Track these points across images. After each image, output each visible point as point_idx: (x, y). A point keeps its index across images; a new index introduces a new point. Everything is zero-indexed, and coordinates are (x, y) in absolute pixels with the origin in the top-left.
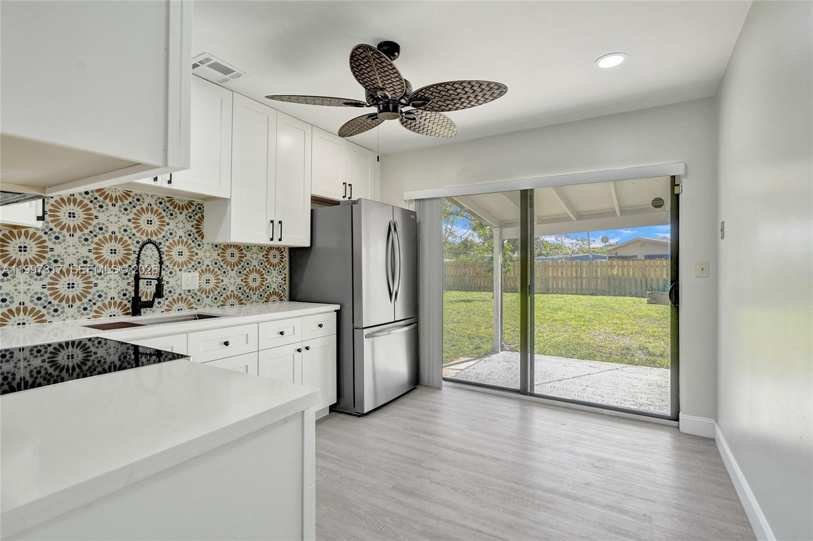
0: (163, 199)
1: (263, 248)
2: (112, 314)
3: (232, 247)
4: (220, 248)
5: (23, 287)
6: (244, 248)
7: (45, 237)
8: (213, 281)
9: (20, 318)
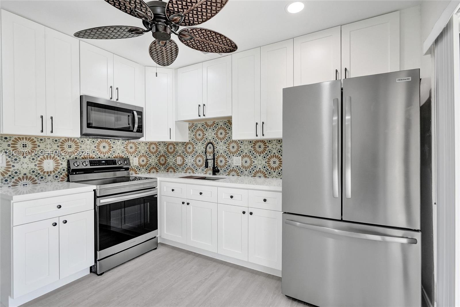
0: (226, 122)
1: (281, 141)
2: (210, 173)
3: (260, 142)
4: (252, 143)
5: (190, 161)
6: (267, 142)
7: (194, 144)
8: (249, 162)
9: (189, 171)
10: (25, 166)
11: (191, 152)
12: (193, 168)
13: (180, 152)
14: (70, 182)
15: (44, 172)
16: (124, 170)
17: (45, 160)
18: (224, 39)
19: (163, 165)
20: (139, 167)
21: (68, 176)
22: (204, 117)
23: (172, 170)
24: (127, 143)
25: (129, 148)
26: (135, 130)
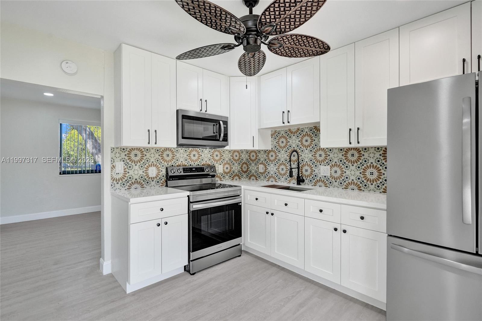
0: (312, 128)
1: (380, 148)
2: (294, 183)
3: (353, 149)
4: (344, 151)
5: (272, 169)
6: (362, 150)
7: (277, 151)
8: (339, 172)
9: (272, 179)
10: (136, 172)
11: (274, 160)
12: (275, 177)
13: (262, 159)
14: (168, 187)
15: (149, 178)
16: (211, 177)
17: (150, 168)
18: (315, 42)
19: (245, 172)
20: (224, 174)
21: (166, 182)
22: (288, 124)
23: (254, 178)
24: (213, 151)
25: (215, 156)
26: (221, 139)
